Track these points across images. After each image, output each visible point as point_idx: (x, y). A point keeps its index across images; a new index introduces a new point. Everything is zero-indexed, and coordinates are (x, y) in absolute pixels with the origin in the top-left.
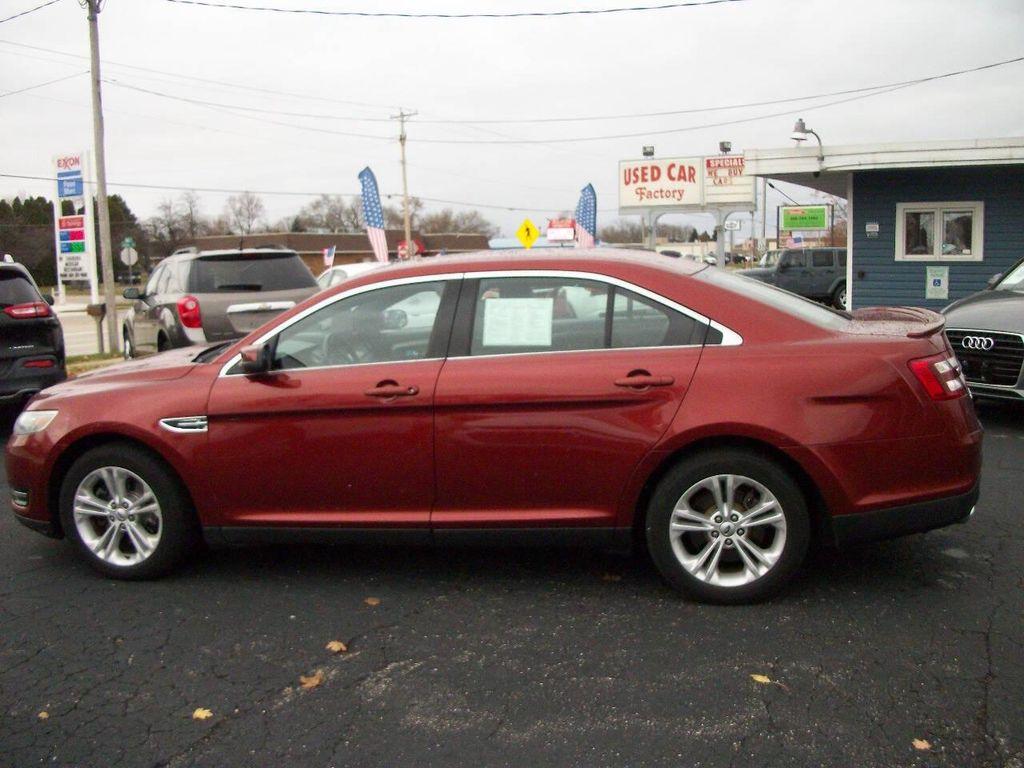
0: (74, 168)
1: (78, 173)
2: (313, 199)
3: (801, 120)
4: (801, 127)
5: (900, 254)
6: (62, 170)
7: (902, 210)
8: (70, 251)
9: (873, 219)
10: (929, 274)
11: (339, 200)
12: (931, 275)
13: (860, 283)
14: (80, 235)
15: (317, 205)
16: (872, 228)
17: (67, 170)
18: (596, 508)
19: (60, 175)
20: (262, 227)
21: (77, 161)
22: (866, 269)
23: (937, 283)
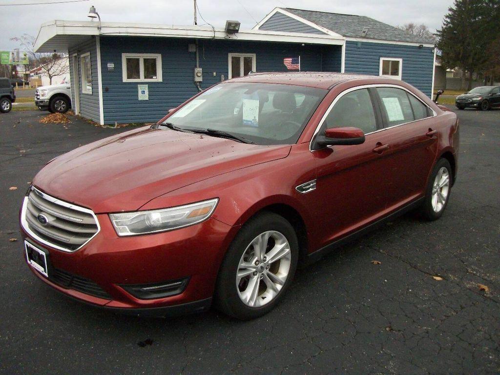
3: (93, 6)
4: (93, 10)
5: (125, 79)
7: (125, 57)
9: (111, 61)
10: (139, 88)
12: (140, 88)
13: (106, 93)
16: (111, 66)
18: (416, 194)
22: (108, 86)
23: (143, 92)
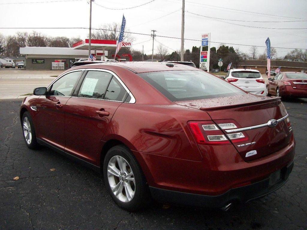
0: (206, 38)
1: (207, 39)
2: (292, 50)
6: (203, 38)
8: (203, 61)
11: (301, 51)
14: (206, 57)
15: (293, 52)
17: (204, 38)
19: (203, 39)
20: (275, 58)
21: (207, 36)
